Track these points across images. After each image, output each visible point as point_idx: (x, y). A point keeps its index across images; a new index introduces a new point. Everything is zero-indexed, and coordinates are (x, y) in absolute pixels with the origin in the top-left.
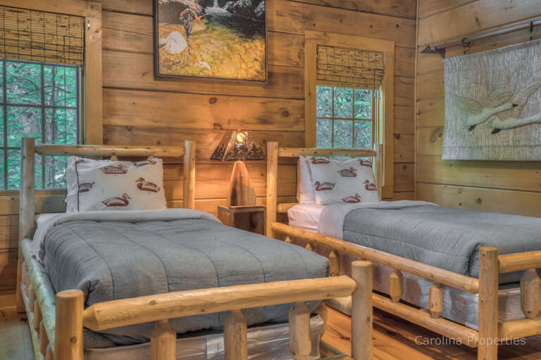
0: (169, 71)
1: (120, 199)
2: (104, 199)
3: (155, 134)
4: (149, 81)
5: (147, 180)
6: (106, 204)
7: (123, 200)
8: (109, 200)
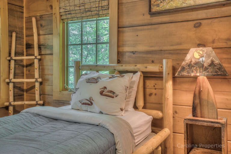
0: (158, 8)
1: (88, 100)
2: (80, 99)
3: (149, 56)
4: (147, 18)
5: (109, 88)
6: (81, 102)
7: (89, 101)
8: (82, 100)
